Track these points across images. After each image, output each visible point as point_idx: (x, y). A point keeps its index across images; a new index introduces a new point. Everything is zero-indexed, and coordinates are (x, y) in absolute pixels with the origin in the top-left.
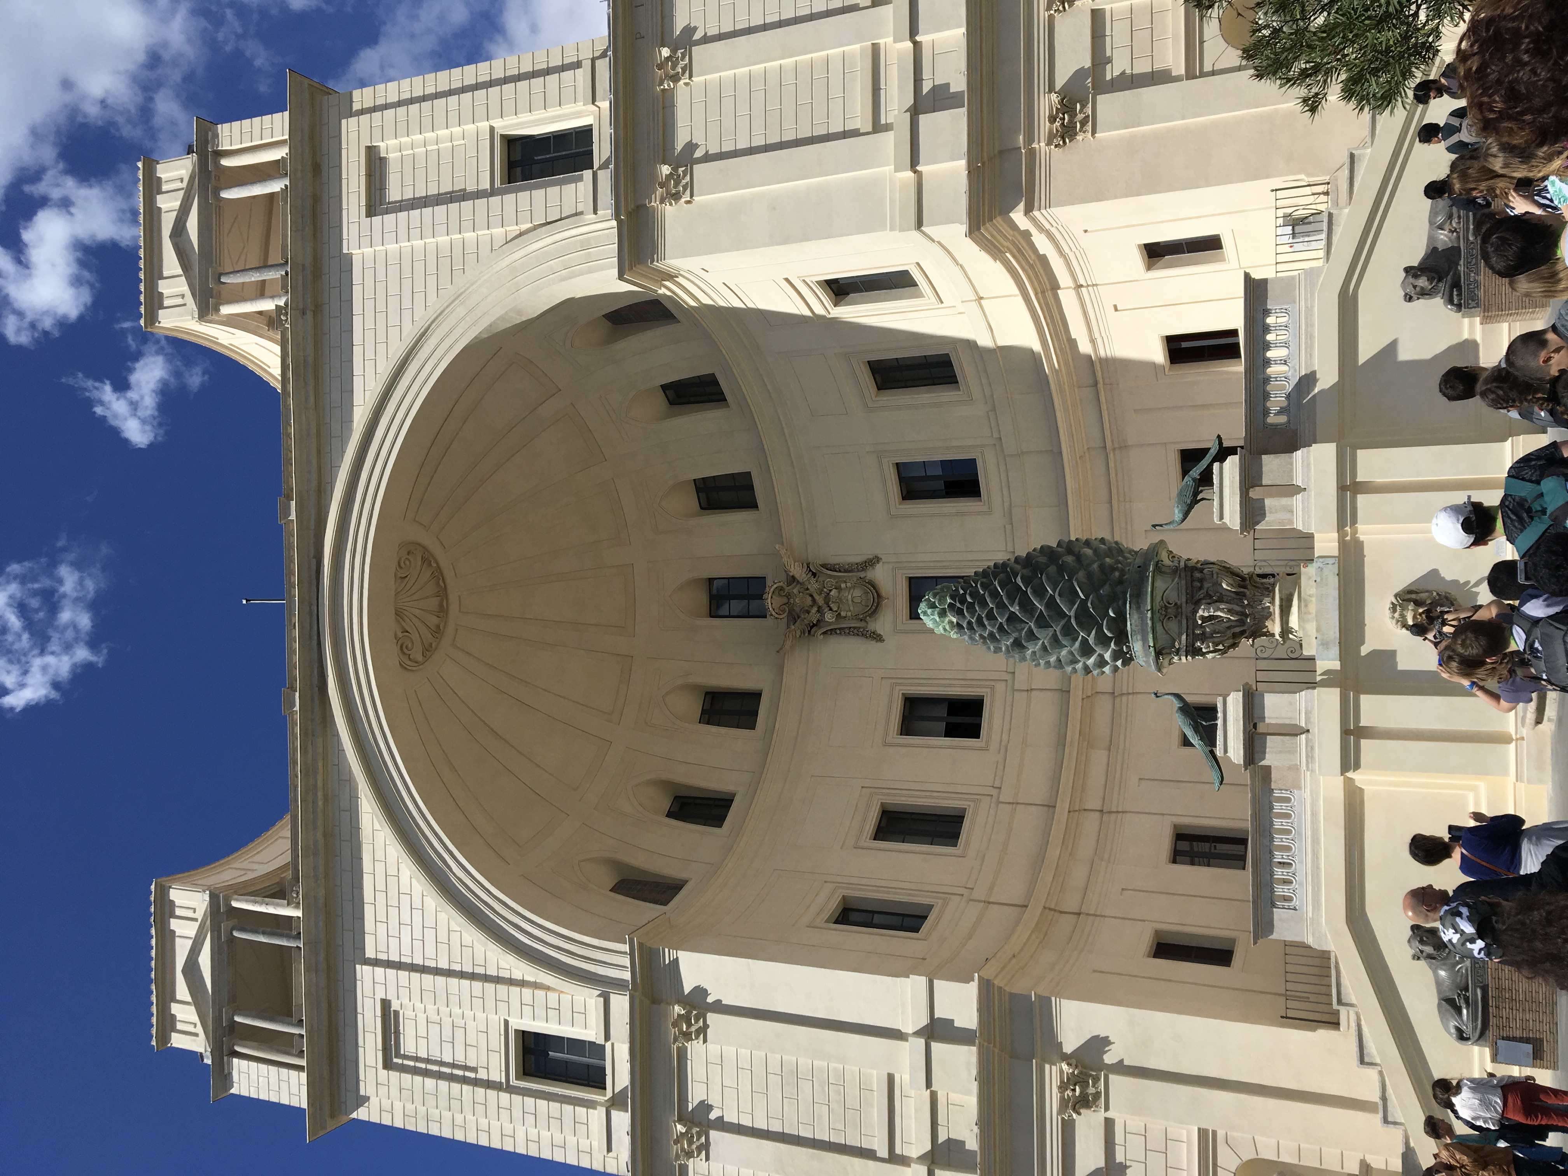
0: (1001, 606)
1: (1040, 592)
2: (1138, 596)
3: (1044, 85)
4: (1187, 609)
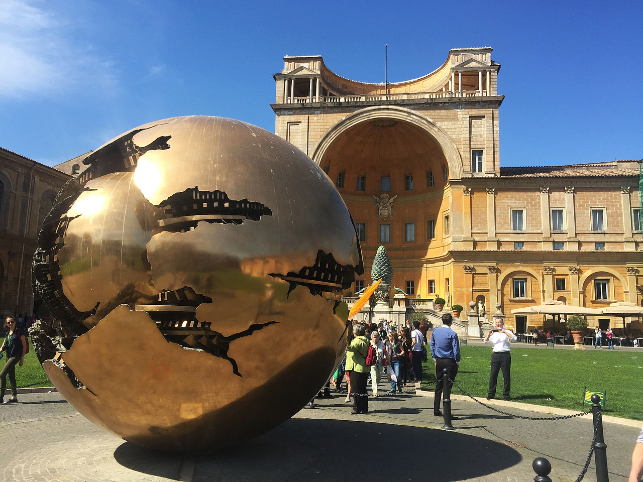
0: (382, 261)
1: (385, 268)
2: (384, 283)
3: (475, 265)
4: (382, 289)
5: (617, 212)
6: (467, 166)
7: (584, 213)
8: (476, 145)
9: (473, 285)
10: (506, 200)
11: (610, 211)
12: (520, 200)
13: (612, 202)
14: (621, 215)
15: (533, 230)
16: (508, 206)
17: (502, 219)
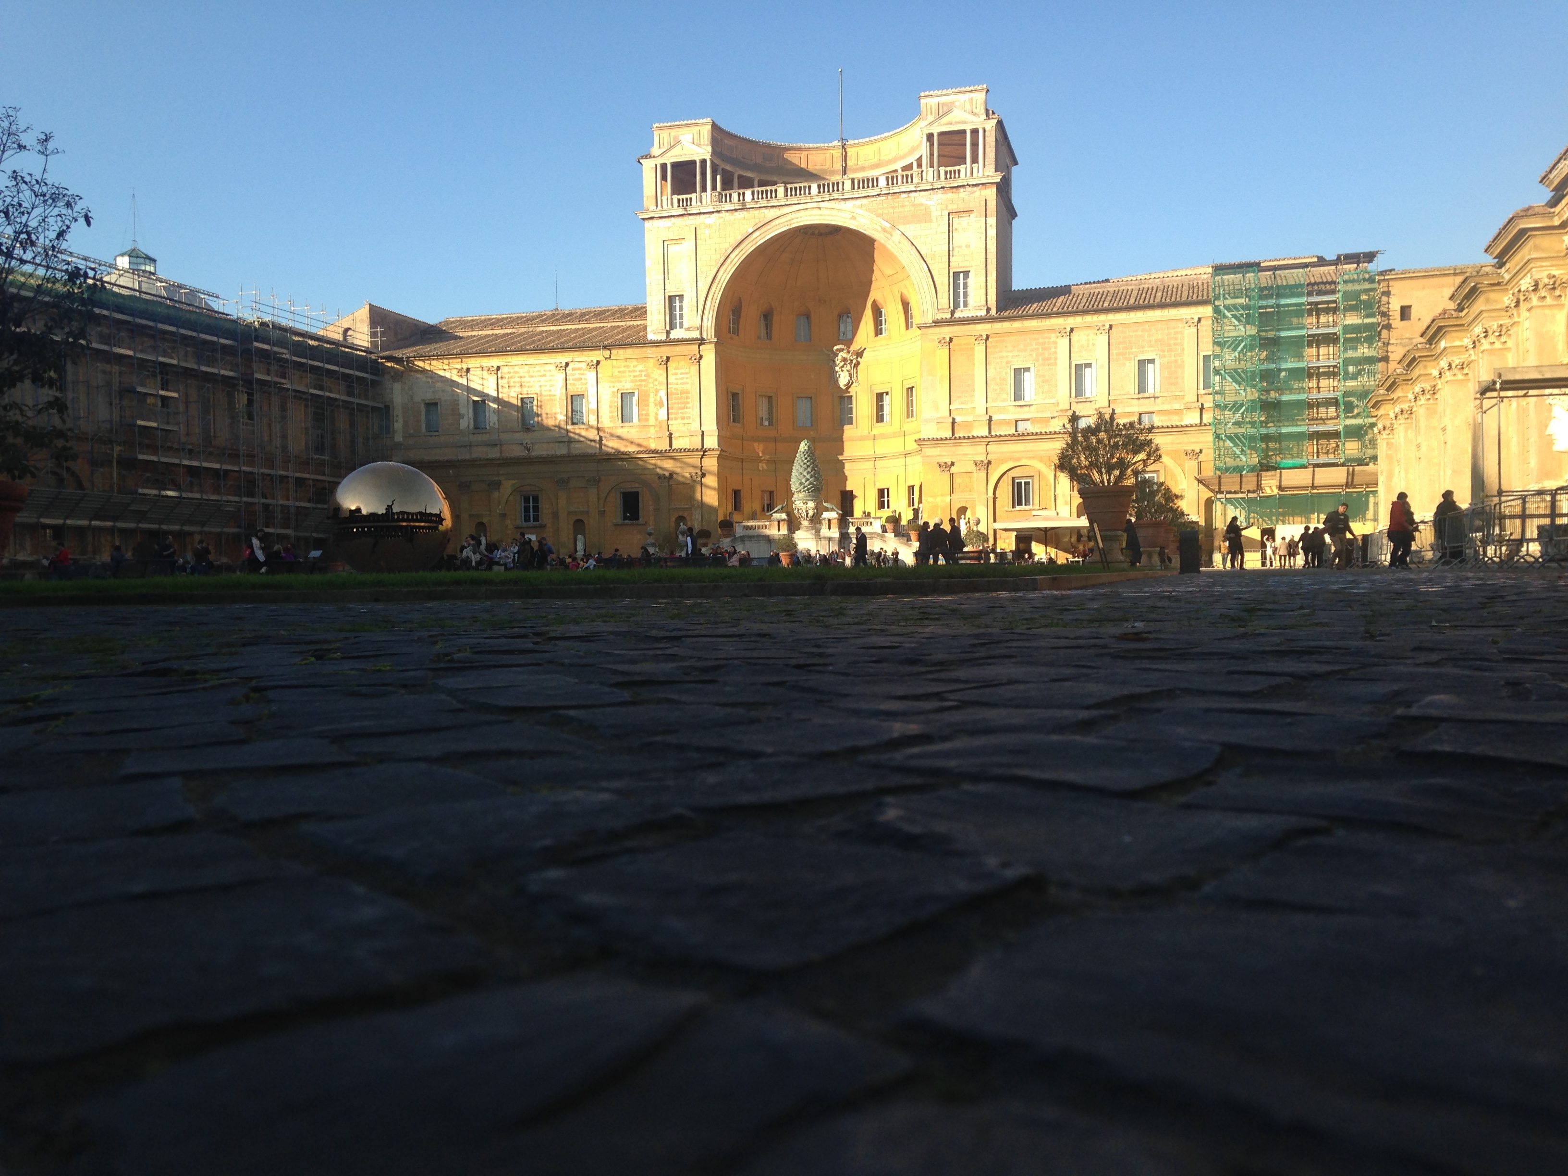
0: (806, 462)
3: (954, 459)
5: (1176, 361)
6: (944, 299)
7: (1124, 365)
8: (958, 264)
9: (952, 492)
10: (1004, 354)
11: (1165, 360)
12: (1025, 350)
13: (1170, 345)
14: (1182, 366)
15: (1044, 399)
16: (1007, 363)
17: (997, 384)
